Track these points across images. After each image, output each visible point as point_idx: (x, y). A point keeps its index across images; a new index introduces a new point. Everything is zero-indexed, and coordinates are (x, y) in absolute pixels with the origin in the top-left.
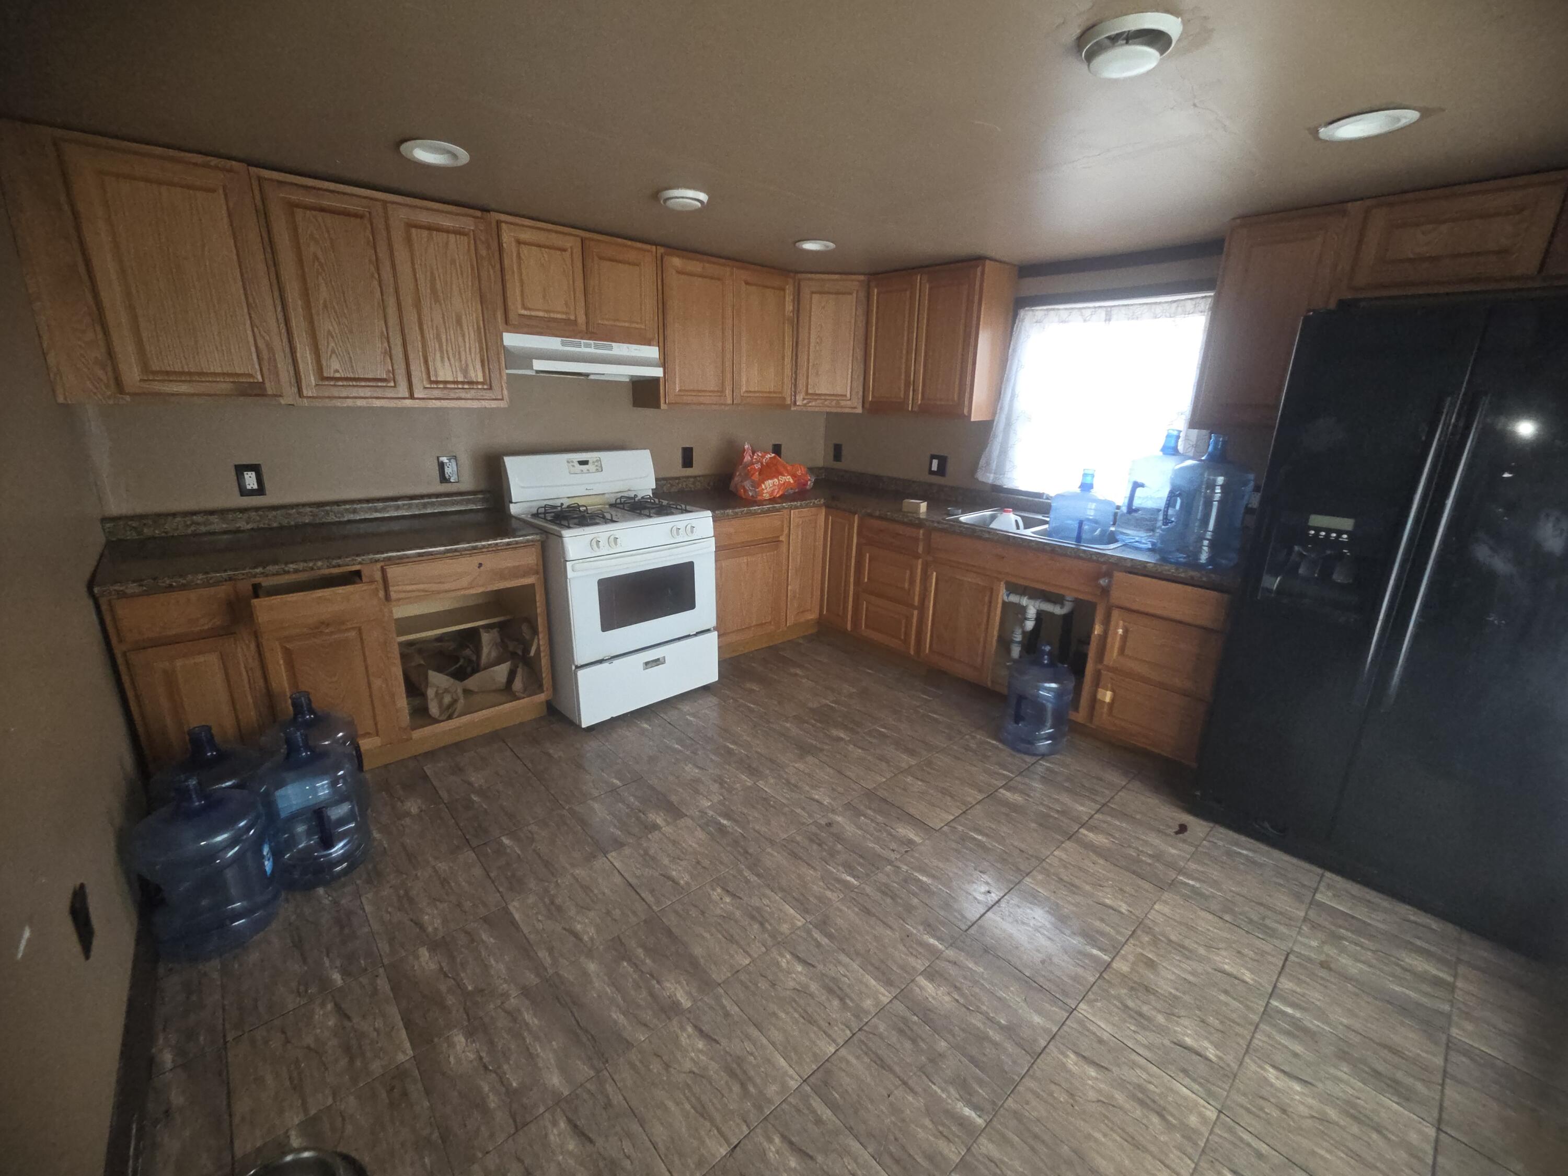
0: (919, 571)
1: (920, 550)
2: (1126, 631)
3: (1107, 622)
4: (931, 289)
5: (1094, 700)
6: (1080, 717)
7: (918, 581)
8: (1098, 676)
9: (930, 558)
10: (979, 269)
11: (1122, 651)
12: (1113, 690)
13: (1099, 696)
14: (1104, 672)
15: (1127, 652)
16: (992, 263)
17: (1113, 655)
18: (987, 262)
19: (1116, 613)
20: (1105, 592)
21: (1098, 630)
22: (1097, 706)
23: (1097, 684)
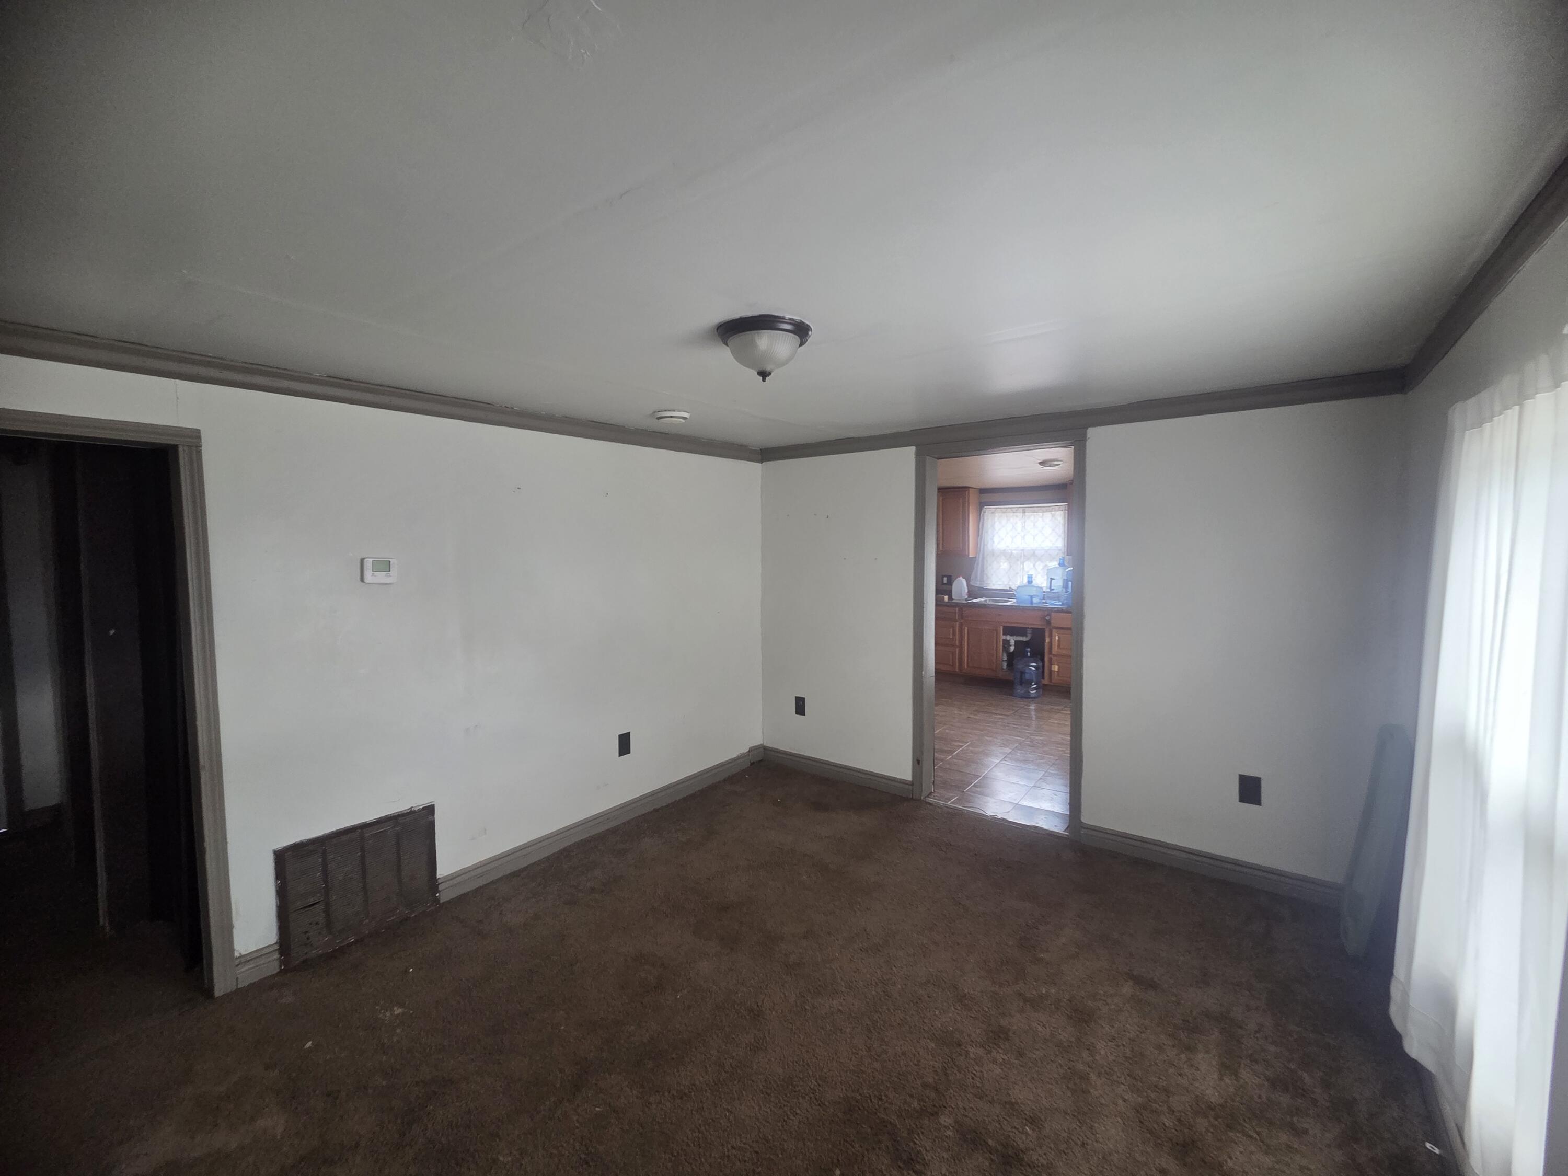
0: (957, 628)
1: (957, 618)
2: (1059, 637)
3: (1051, 636)
4: (943, 500)
5: (1051, 671)
6: (1046, 681)
7: (957, 633)
8: (1050, 660)
9: (962, 621)
10: (967, 492)
11: (1059, 646)
12: (1058, 665)
13: (1053, 669)
14: (1053, 658)
15: (1061, 647)
16: (973, 489)
17: (1055, 650)
18: (970, 489)
19: (1054, 631)
20: (1049, 622)
21: (1047, 640)
22: (1053, 673)
23: (1051, 664)
